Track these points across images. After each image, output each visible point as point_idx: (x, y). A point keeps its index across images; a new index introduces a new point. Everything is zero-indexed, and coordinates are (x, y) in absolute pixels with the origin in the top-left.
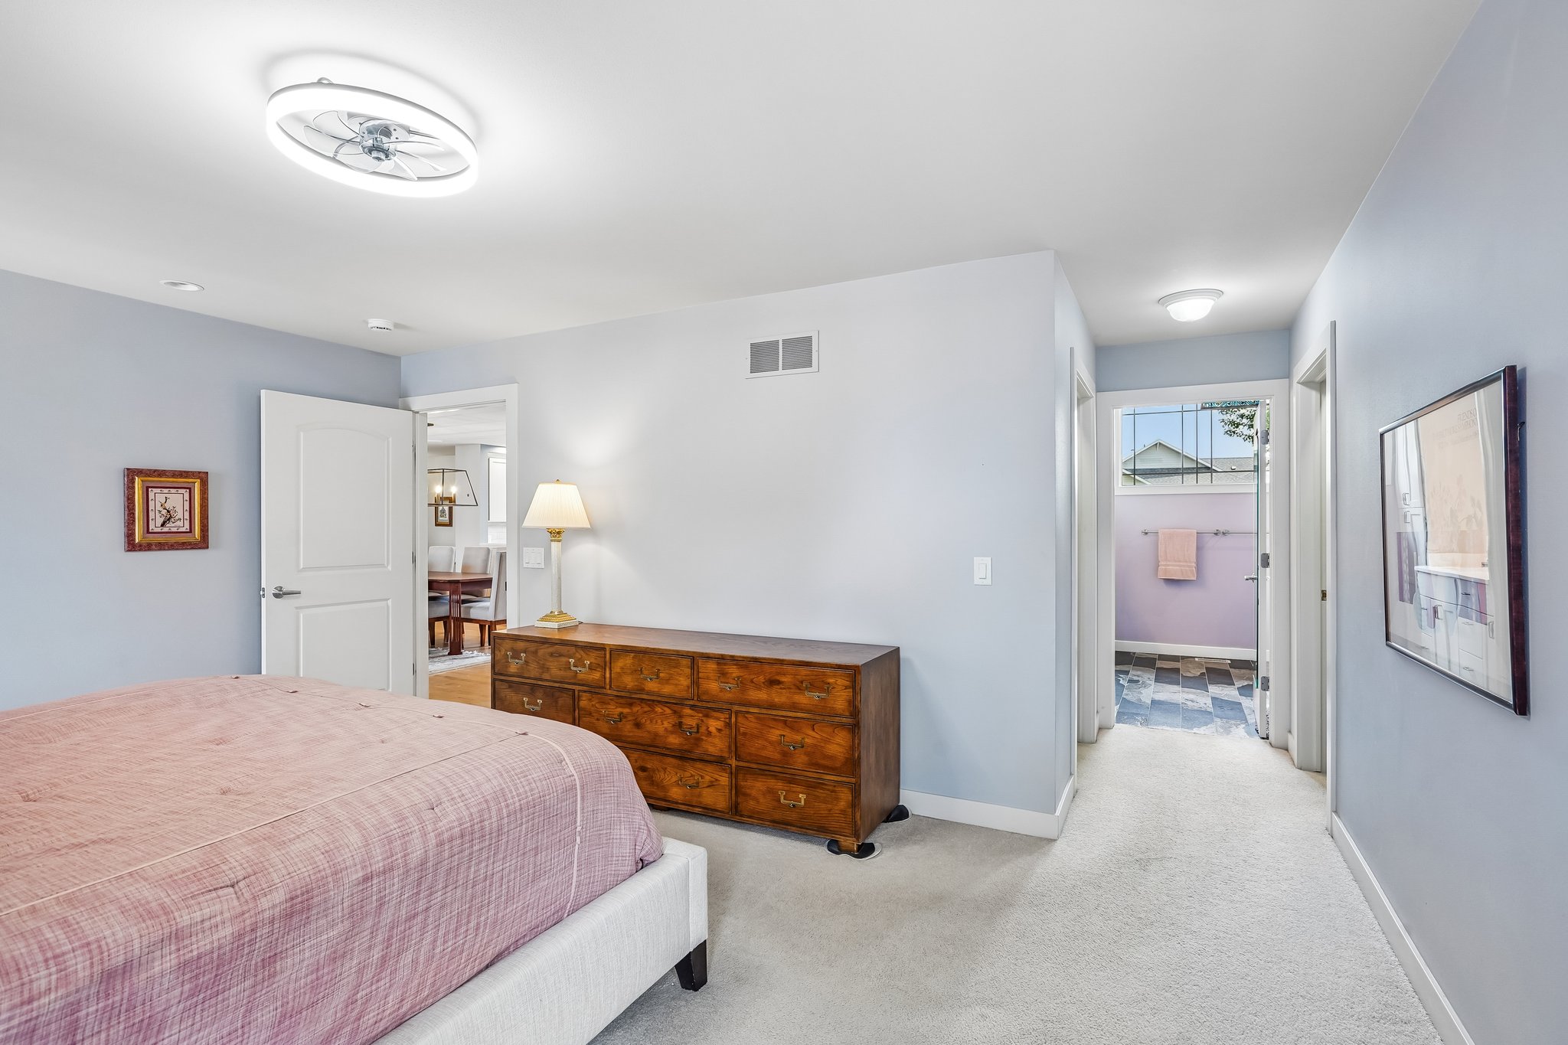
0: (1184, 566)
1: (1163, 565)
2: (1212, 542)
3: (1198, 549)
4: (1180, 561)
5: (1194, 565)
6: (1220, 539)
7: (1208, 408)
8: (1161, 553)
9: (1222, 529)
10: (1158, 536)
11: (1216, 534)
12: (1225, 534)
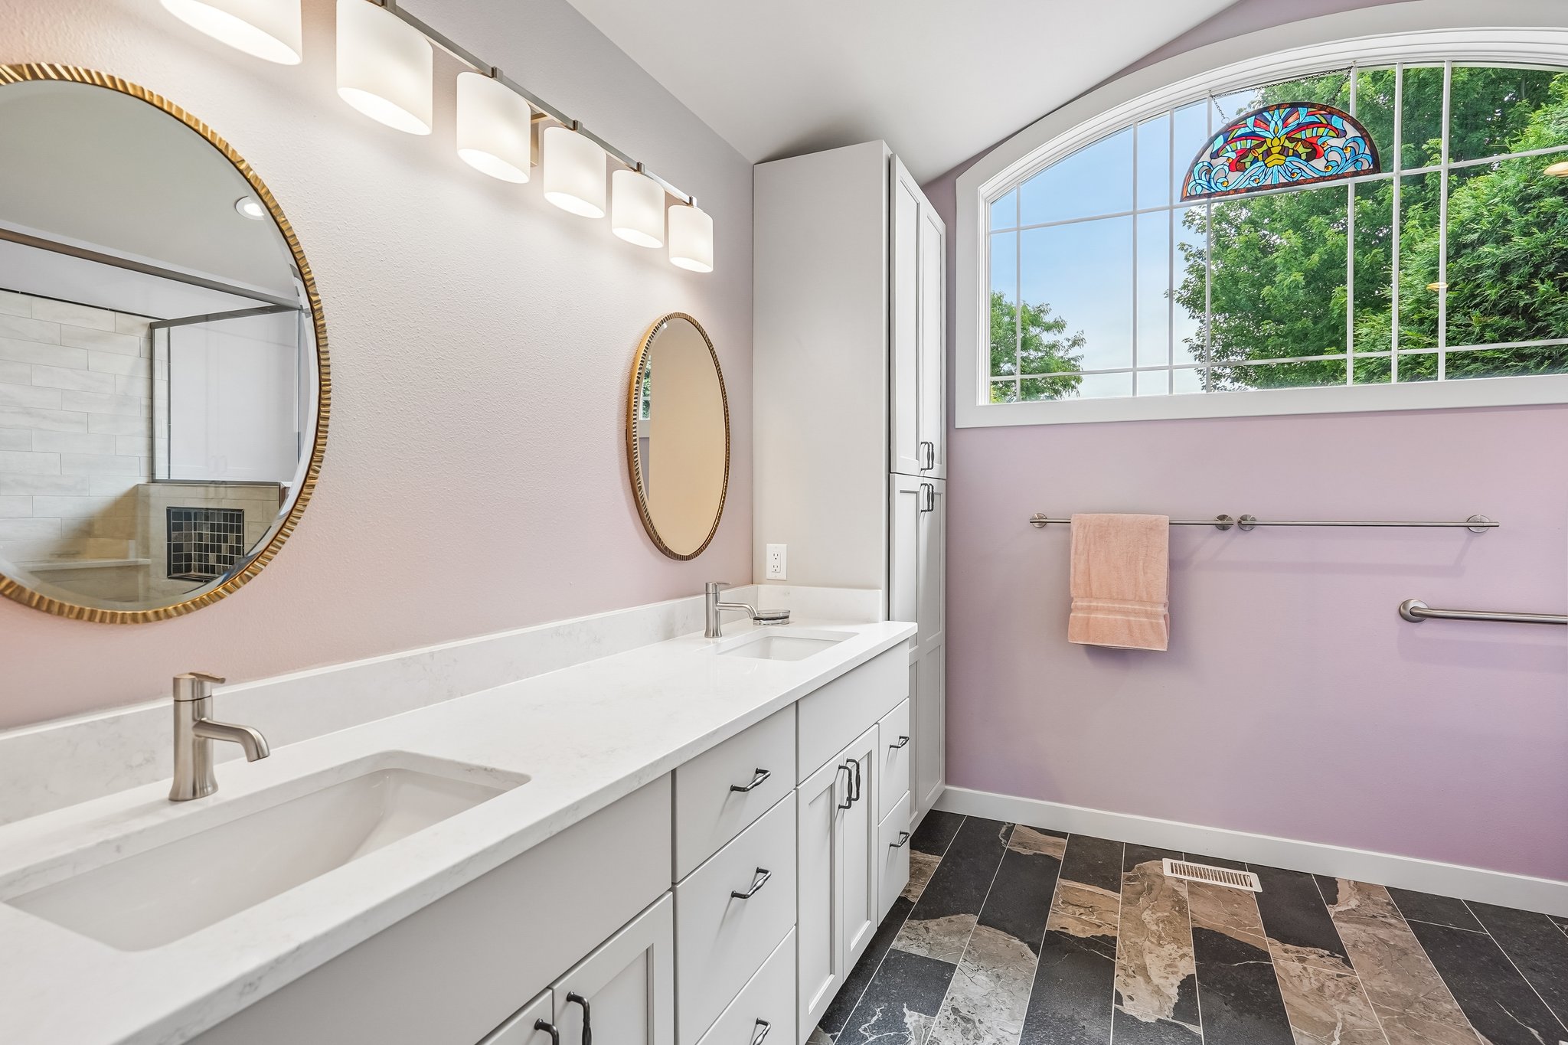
0: (1136, 613)
1: (1082, 609)
2: (1208, 546)
3: (1174, 565)
4: (1124, 600)
5: (1162, 610)
6: (1235, 544)
7: (1200, 196)
8: (1077, 578)
9: (1235, 515)
10: (1069, 529)
11: (1223, 524)
12: (1245, 524)
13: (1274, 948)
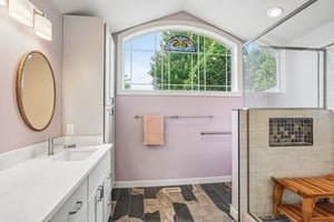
1: (146, 136)
4: (155, 134)
5: (162, 136)
8: (145, 129)
11: (173, 117)
12: (177, 117)
13: (186, 203)
